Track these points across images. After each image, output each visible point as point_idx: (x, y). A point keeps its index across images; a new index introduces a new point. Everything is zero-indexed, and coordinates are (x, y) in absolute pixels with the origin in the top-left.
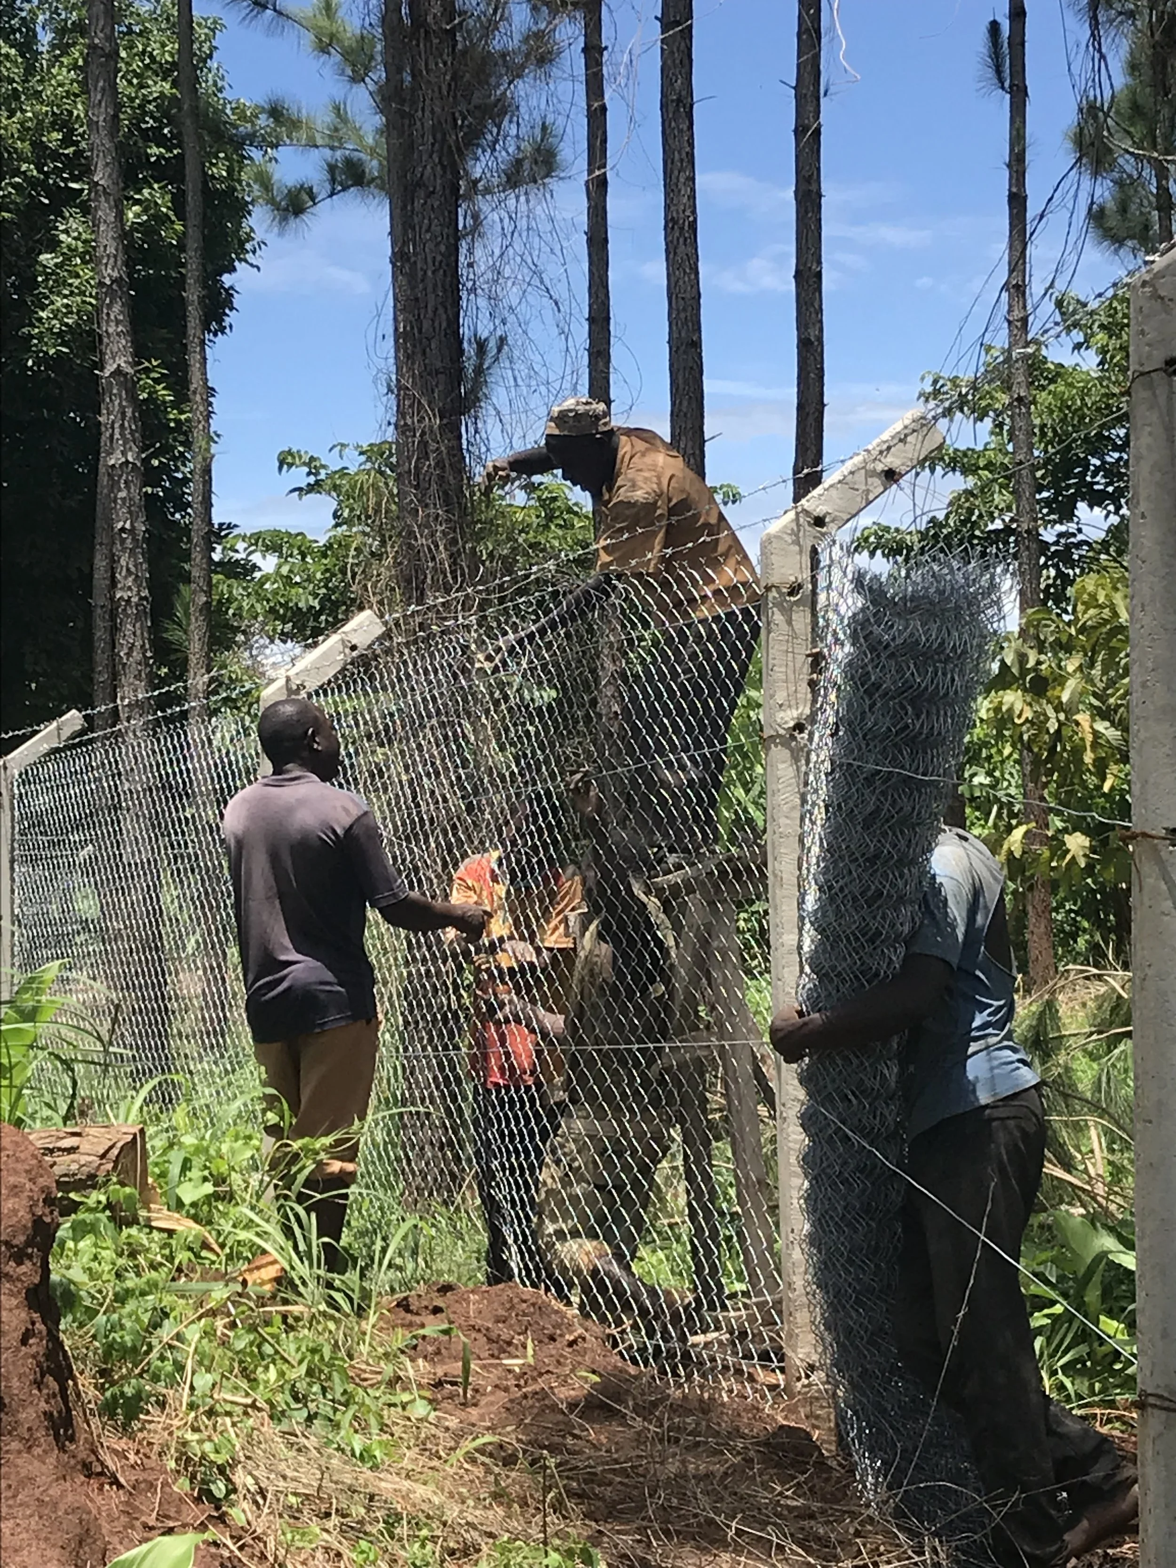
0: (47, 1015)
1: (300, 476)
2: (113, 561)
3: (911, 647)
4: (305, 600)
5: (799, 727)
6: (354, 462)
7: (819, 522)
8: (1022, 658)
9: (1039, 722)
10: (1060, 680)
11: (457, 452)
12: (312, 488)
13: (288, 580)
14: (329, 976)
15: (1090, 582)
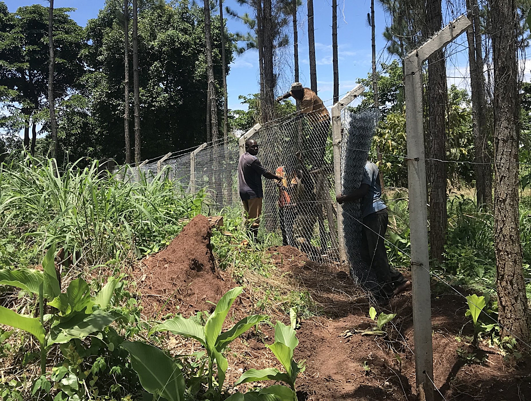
0: (204, 196)
1: (243, 100)
2: (210, 116)
3: (361, 127)
4: (244, 122)
5: (339, 143)
6: (252, 97)
7: (342, 105)
8: (378, 130)
9: (381, 142)
10: (385, 134)
11: (273, 95)
12: (245, 102)
13: (241, 119)
14: (251, 189)
15: (390, 116)
